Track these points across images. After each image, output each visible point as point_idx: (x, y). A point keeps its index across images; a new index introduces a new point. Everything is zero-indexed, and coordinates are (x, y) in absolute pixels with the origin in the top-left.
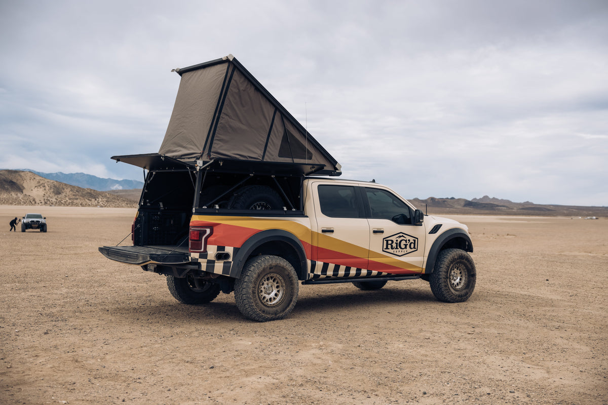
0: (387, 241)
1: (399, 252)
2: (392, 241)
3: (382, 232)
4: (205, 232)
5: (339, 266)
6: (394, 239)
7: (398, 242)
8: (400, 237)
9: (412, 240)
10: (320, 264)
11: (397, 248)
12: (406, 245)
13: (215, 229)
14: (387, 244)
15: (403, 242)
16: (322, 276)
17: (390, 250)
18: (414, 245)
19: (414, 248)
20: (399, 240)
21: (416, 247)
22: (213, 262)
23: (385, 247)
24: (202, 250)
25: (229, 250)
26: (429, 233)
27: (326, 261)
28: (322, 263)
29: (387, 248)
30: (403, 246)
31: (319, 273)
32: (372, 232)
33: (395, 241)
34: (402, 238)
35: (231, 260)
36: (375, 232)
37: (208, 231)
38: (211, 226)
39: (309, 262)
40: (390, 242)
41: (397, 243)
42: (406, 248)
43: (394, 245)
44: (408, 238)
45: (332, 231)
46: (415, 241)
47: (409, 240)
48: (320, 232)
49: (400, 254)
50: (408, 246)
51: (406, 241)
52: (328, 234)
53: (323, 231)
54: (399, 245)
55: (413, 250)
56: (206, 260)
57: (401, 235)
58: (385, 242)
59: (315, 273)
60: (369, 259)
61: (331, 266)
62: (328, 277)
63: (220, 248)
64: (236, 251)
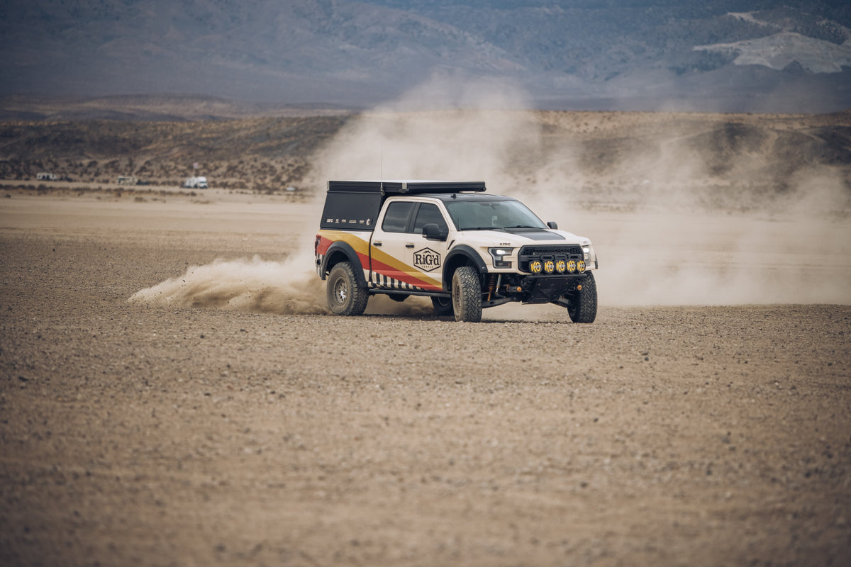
0: (417, 255)
1: (426, 267)
3: (413, 246)
5: (386, 277)
6: (421, 253)
7: (425, 257)
8: (426, 252)
9: (435, 255)
10: (374, 274)
11: (424, 263)
12: (431, 261)
14: (417, 259)
15: (429, 258)
16: (377, 285)
17: (419, 265)
18: (438, 261)
19: (438, 264)
20: (426, 255)
23: (415, 261)
25: (321, 258)
26: (448, 249)
27: (378, 272)
28: (376, 273)
29: (417, 263)
30: (429, 262)
32: (405, 246)
33: (422, 256)
34: (428, 253)
35: (321, 266)
36: (407, 246)
37: (319, 242)
38: (320, 239)
39: (366, 272)
40: (419, 257)
41: (424, 259)
42: (431, 263)
43: (422, 260)
44: (432, 253)
45: (380, 245)
46: (437, 257)
47: (433, 256)
48: (373, 245)
49: (428, 269)
50: (433, 262)
51: (431, 256)
52: (378, 247)
53: (375, 245)
54: (426, 260)
55: (438, 266)
57: (427, 250)
58: (415, 257)
60: (406, 272)
61: (381, 277)
63: (319, 255)
64: (323, 257)
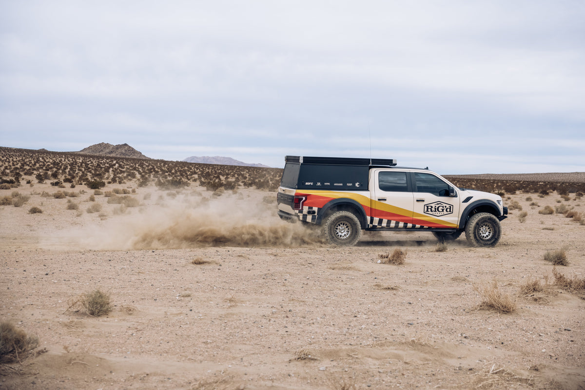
0: (428, 207)
1: (437, 213)
2: (432, 207)
3: (424, 201)
4: (302, 199)
5: (391, 221)
6: (433, 205)
7: (437, 207)
8: (438, 204)
9: (448, 206)
10: (376, 219)
11: (435, 211)
13: (308, 197)
14: (428, 209)
15: (441, 208)
16: (378, 226)
17: (430, 212)
18: (450, 210)
19: (450, 211)
20: (437, 206)
21: (451, 211)
22: (306, 215)
23: (426, 210)
24: (300, 209)
25: (315, 209)
26: (463, 202)
27: (381, 218)
28: (378, 219)
29: (427, 211)
30: (440, 210)
31: (377, 224)
32: (415, 200)
33: (434, 207)
34: (440, 205)
35: (316, 214)
36: (417, 201)
37: (304, 198)
38: (306, 196)
39: (369, 218)
40: (430, 207)
41: (435, 209)
42: (443, 211)
43: (433, 209)
44: (444, 205)
45: (385, 200)
46: (450, 207)
47: (446, 207)
48: (377, 200)
49: (438, 215)
50: (445, 210)
51: (443, 207)
52: (382, 202)
53: (379, 200)
54: (437, 209)
55: (449, 213)
56: (302, 214)
57: (439, 203)
58: (426, 207)
59: (374, 224)
60: (414, 217)
61: (385, 221)
62: (383, 227)
63: (310, 208)
64: (319, 209)
